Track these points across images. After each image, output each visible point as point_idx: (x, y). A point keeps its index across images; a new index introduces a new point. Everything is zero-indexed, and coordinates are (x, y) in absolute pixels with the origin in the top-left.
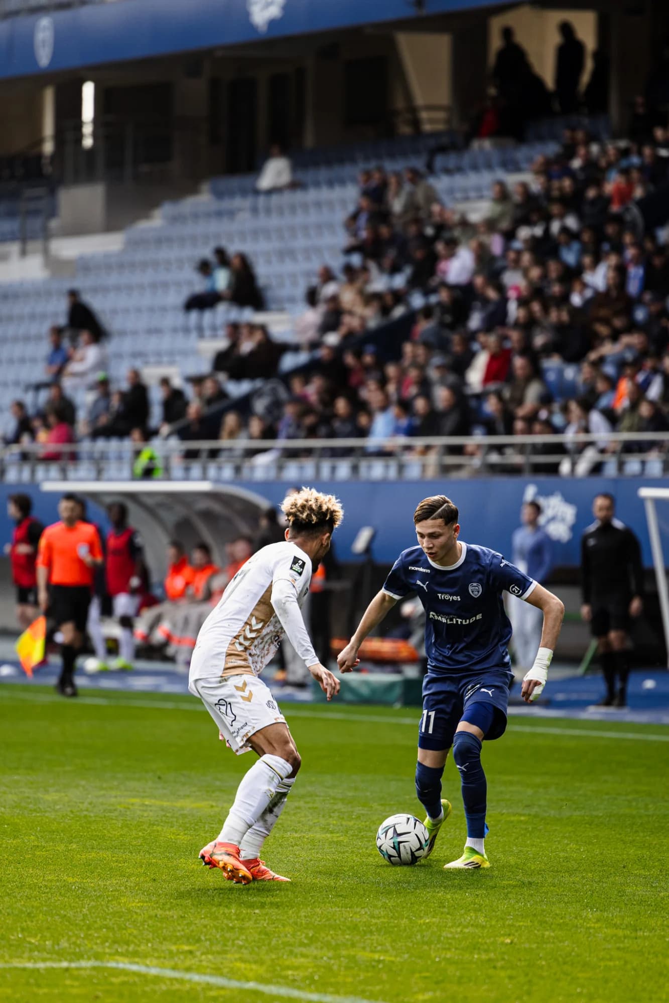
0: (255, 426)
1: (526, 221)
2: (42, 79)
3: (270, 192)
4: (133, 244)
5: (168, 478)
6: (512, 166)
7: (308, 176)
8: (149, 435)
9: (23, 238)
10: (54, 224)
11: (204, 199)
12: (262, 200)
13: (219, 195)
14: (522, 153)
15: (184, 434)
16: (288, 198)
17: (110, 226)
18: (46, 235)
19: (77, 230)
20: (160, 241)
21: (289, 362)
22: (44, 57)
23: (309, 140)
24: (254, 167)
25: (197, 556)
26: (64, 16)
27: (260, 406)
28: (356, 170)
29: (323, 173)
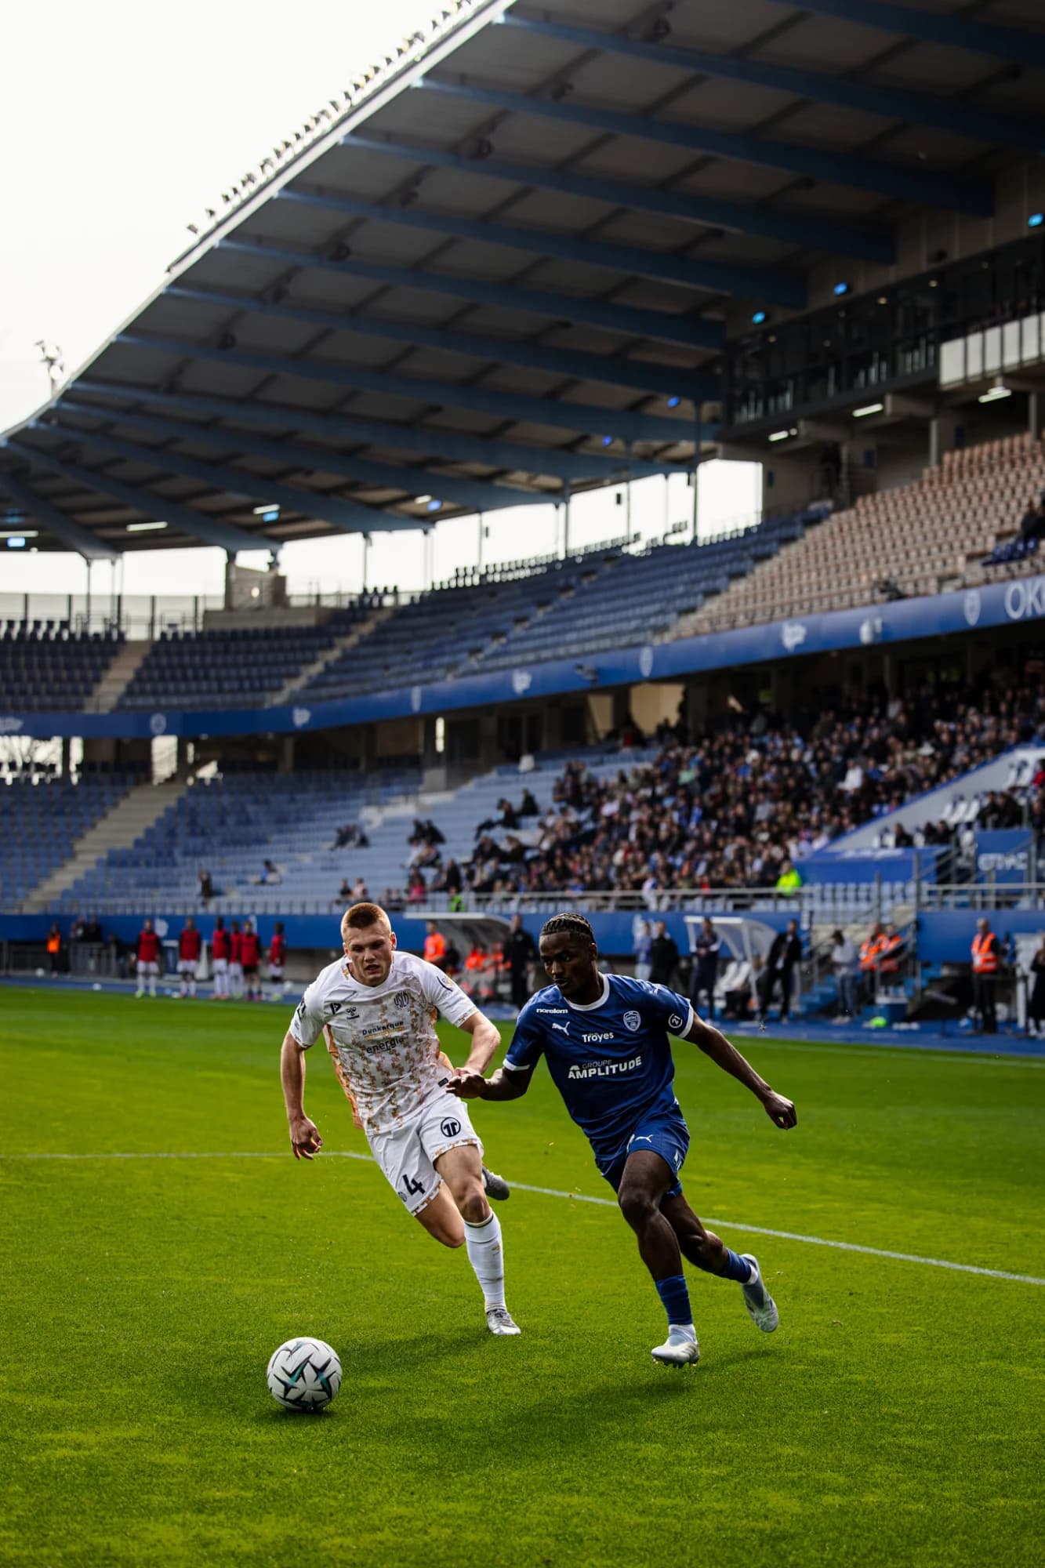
0: (509, 886)
1: (643, 786)
2: (414, 718)
3: (525, 773)
4: (459, 797)
5: (467, 911)
6: (639, 759)
7: (543, 764)
8: (459, 890)
9: (406, 794)
10: (421, 788)
11: (493, 776)
12: (521, 777)
13: (500, 773)
14: (645, 754)
15: (477, 890)
16: (532, 776)
17: (449, 787)
18: (417, 793)
19: (432, 790)
20: (472, 795)
21: (529, 855)
22: (416, 706)
23: (545, 745)
24: (516, 759)
25: (480, 950)
26: (426, 687)
27: (512, 876)
28: (563, 763)
29: (550, 763)
